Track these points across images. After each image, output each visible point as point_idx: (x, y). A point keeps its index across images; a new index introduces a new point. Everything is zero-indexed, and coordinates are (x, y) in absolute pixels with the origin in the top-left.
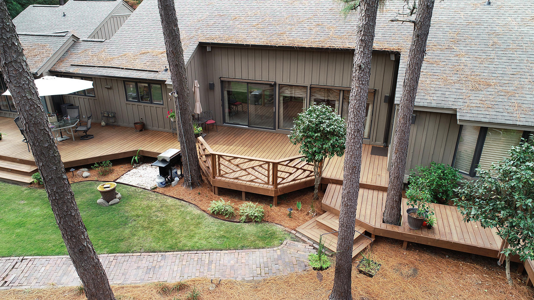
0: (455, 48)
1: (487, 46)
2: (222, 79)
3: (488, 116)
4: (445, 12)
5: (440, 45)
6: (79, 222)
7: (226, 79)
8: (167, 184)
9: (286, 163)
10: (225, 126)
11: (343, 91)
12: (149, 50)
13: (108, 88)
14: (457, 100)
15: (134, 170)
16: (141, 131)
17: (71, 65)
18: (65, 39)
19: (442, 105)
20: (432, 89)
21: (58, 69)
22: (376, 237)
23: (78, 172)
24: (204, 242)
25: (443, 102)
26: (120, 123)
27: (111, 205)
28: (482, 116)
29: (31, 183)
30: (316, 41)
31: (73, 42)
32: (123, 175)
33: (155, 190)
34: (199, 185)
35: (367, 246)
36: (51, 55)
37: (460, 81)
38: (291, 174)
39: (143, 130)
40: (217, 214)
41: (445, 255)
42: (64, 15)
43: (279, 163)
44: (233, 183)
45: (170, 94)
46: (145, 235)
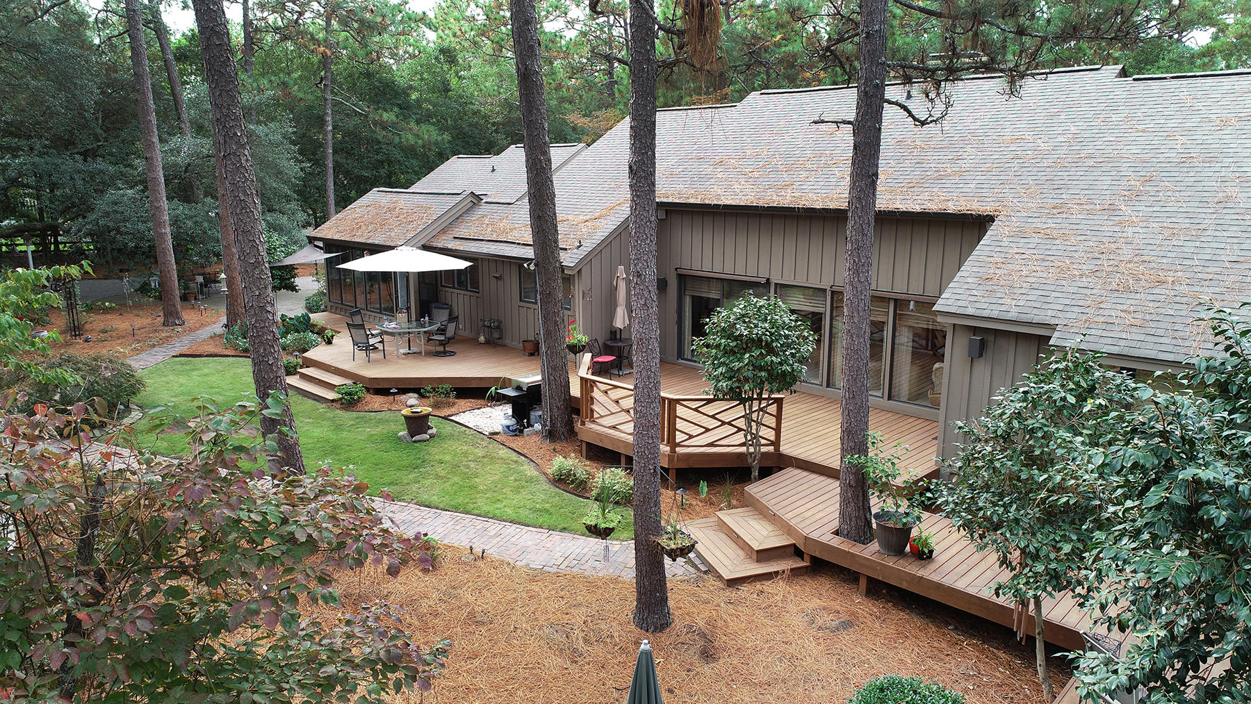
0: (1124, 208)
1: (1205, 205)
2: (680, 271)
3: (1122, 343)
4: (1144, 139)
5: (1093, 203)
6: (277, 377)
7: (684, 272)
8: (517, 431)
9: (695, 405)
10: (680, 365)
11: (896, 300)
12: (570, 217)
13: (496, 277)
14: (1067, 309)
15: (488, 409)
16: (532, 354)
17: (455, 238)
18: (459, 198)
19: (1029, 316)
20: (1024, 285)
21: (435, 244)
22: (814, 560)
23: (403, 397)
24: (509, 511)
25: (1035, 311)
26: (508, 342)
27: (415, 442)
28: (1109, 341)
29: (333, 401)
30: (841, 198)
31: (471, 204)
32: (464, 412)
33: (495, 437)
34: (563, 437)
35: (784, 572)
36: (430, 222)
37: (1098, 273)
38: (707, 430)
39: (536, 354)
40: (562, 480)
41: (947, 624)
42: (493, 170)
43: (678, 401)
44: (607, 437)
45: (525, 265)
46: (432, 485)
